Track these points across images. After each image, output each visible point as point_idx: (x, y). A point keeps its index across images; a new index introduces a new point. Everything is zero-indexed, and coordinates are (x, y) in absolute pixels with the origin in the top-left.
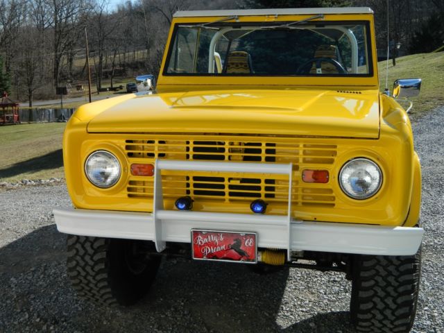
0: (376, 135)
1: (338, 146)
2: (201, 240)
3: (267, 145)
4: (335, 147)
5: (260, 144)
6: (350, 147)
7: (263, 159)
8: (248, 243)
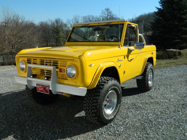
0: (73, 59)
1: (68, 62)
2: (38, 87)
3: (53, 61)
4: (67, 62)
5: (51, 61)
6: (70, 62)
7: (52, 65)
8: (47, 88)
